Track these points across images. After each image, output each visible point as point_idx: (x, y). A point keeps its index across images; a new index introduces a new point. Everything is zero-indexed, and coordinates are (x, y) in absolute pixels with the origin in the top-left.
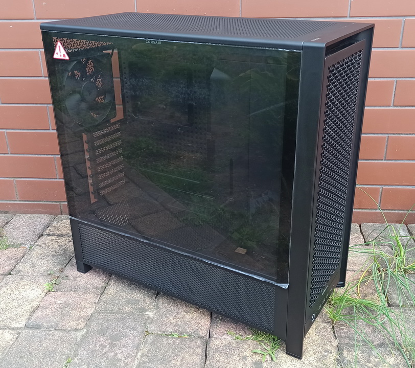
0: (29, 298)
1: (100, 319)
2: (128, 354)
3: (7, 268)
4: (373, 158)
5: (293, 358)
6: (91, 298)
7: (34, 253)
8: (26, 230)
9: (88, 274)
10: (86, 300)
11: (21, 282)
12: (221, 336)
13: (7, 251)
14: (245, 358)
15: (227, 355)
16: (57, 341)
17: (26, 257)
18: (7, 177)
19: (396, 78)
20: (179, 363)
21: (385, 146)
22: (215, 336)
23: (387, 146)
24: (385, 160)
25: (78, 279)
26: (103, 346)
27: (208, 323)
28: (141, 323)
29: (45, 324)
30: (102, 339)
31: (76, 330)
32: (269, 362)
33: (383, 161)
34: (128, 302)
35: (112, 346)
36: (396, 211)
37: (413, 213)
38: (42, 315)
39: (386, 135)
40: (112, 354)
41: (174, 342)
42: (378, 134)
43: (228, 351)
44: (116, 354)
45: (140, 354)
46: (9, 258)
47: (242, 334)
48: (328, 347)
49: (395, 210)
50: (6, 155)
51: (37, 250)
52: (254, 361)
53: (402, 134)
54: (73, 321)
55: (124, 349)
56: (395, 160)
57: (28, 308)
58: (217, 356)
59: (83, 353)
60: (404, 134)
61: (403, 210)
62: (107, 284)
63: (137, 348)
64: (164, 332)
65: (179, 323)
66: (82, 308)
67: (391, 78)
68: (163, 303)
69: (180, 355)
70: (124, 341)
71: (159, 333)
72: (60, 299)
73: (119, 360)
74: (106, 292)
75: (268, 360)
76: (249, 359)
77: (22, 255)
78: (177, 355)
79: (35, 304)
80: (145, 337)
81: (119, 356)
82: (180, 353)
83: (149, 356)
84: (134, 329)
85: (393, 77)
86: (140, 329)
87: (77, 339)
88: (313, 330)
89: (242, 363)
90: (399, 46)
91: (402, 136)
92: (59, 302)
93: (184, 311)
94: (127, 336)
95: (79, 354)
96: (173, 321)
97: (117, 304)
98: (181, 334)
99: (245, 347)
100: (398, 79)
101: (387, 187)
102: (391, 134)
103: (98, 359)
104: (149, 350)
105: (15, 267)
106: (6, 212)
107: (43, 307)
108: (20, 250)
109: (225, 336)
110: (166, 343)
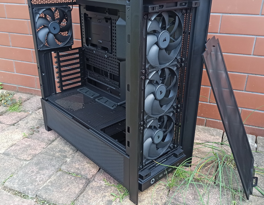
0: (14, 139)
1: (40, 157)
2: (43, 179)
3: (14, 122)
4: (237, 89)
5: (133, 203)
6: (43, 145)
7: (31, 117)
8: (35, 104)
9: (50, 132)
10: (40, 145)
11: (16, 130)
12: (99, 181)
13: (19, 113)
14: (105, 196)
15: (96, 193)
16: (12, 164)
17: (26, 118)
18: (32, 75)
19: (256, 35)
20: (66, 190)
21: (246, 82)
22: (95, 180)
23: (247, 81)
24: (245, 91)
25: (43, 134)
26: (33, 172)
27: (96, 172)
28: (60, 164)
29: (12, 154)
30: (34, 168)
31: (25, 160)
32: (117, 202)
33: (244, 92)
34: (60, 151)
35: (38, 172)
36: (251, 127)
37: (262, 129)
38: (14, 149)
39: (247, 75)
40: (35, 177)
41: (71, 178)
42: (241, 73)
43: (98, 190)
44: (37, 178)
45: (49, 180)
46: (18, 117)
47: (112, 182)
48: (158, 202)
49: (250, 125)
50: (32, 63)
51: (34, 115)
52: (109, 199)
53: (258, 75)
54: (26, 155)
55: (42, 176)
56: (252, 92)
57: (10, 143)
58: (90, 192)
59: (21, 173)
60: (260, 75)
61: (255, 126)
62: (56, 139)
63: (49, 177)
64: (69, 171)
65: (80, 168)
66: (35, 149)
67: (252, 35)
68: (78, 155)
69: (69, 186)
70: (45, 171)
71: (66, 171)
72: (28, 142)
73: (36, 181)
74: (52, 143)
75: (118, 201)
76: (107, 197)
77: (25, 116)
78: (68, 186)
79: (15, 142)
80: (57, 172)
81: (37, 179)
82: (70, 185)
83: (53, 183)
84: (54, 166)
85: (254, 35)
86: (57, 167)
87: (22, 165)
88: (155, 189)
89: (101, 199)
90: (260, 13)
91: (258, 76)
92: (26, 144)
93: (87, 162)
94: (48, 169)
95: (18, 173)
96: (77, 166)
97: (54, 151)
98: (77, 174)
99: (109, 190)
100: (258, 37)
101: (245, 109)
102: (250, 74)
103: (26, 178)
104: (55, 180)
105: (18, 122)
106: (31, 94)
107: (17, 145)
108: (26, 114)
109: (101, 181)
110: (66, 177)
